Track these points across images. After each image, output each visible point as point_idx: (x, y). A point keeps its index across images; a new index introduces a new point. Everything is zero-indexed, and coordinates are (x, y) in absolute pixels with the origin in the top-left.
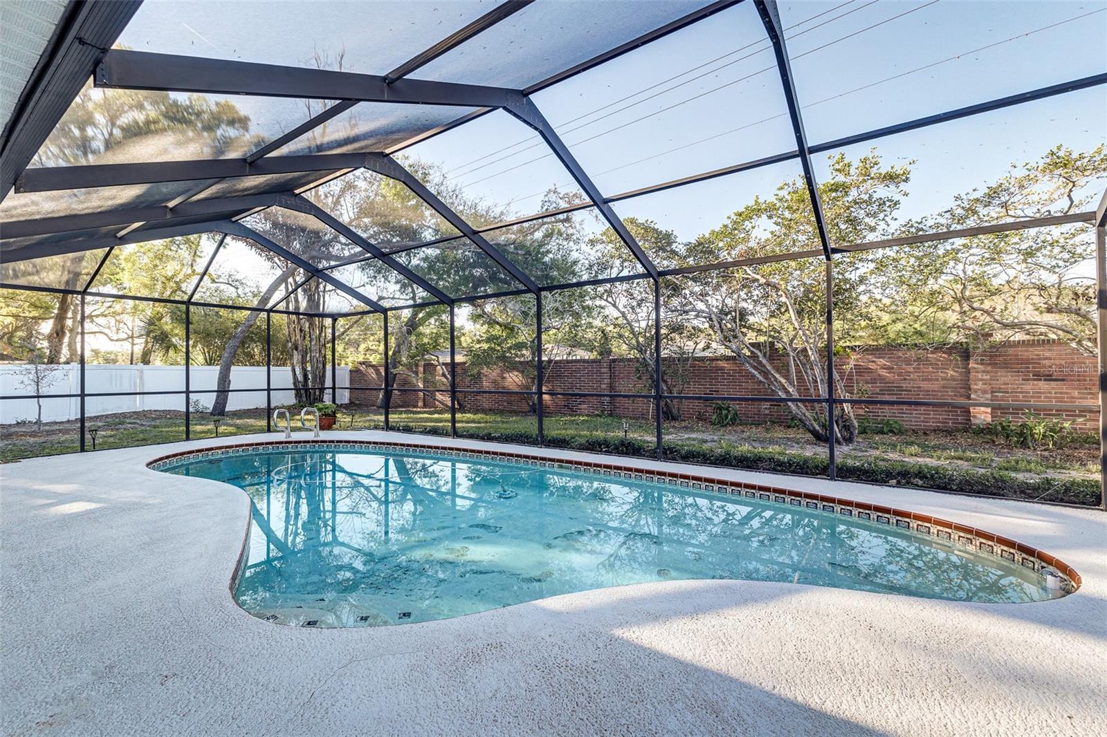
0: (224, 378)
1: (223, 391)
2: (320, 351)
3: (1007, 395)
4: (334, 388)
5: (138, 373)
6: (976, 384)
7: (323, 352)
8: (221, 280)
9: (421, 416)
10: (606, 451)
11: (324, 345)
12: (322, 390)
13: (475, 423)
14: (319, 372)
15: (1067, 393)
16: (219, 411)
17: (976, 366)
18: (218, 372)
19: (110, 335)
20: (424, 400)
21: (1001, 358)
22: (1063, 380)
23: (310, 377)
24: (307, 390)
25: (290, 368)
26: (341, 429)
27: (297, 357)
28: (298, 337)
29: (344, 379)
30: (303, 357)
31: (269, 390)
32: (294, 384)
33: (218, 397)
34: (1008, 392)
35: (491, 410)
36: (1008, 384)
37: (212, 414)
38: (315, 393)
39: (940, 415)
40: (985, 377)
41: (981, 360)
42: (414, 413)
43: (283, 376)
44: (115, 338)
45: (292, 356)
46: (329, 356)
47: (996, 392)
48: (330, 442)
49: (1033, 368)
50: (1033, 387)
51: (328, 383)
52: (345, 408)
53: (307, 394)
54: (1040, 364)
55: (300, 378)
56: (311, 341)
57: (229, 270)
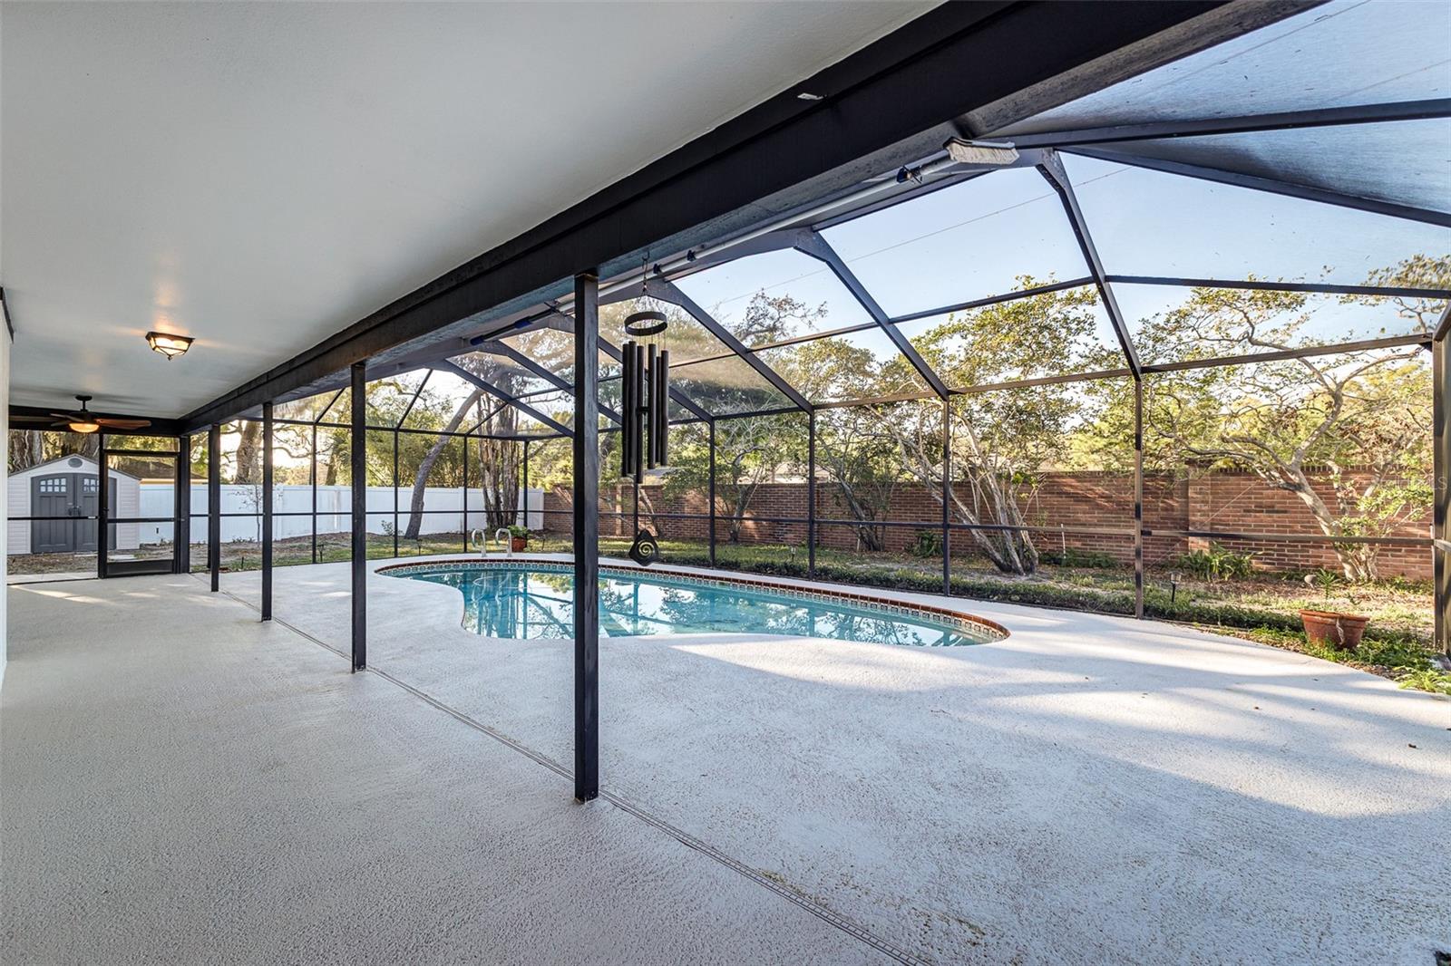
0: (418, 499)
1: (417, 513)
2: (513, 472)
3: (1227, 528)
4: (525, 512)
5: (335, 495)
6: (1194, 515)
7: (515, 472)
8: (408, 391)
9: (616, 543)
10: (771, 573)
11: (517, 466)
12: (514, 513)
13: (670, 550)
14: (512, 495)
15: (1289, 527)
16: (413, 533)
17: (1195, 496)
18: (412, 494)
19: (290, 450)
20: (622, 527)
21: (1223, 487)
22: (1285, 512)
23: (502, 500)
24: (498, 513)
25: (481, 490)
26: (532, 551)
27: (488, 478)
28: (490, 457)
29: (536, 502)
30: (495, 478)
31: (466, 512)
32: (486, 507)
33: (411, 519)
34: (1228, 525)
35: (691, 539)
36: (1229, 516)
37: (405, 537)
38: (507, 518)
39: (1159, 548)
40: (1203, 508)
41: (1200, 489)
42: (608, 540)
43: (477, 497)
44: (296, 455)
45: (483, 477)
46: (521, 477)
47: (1217, 524)
48: (522, 561)
49: (1255, 498)
50: (1254, 519)
51: (520, 506)
52: (537, 535)
53: (500, 517)
54: (1262, 494)
55: (492, 501)
56: (503, 462)
57: (416, 380)
